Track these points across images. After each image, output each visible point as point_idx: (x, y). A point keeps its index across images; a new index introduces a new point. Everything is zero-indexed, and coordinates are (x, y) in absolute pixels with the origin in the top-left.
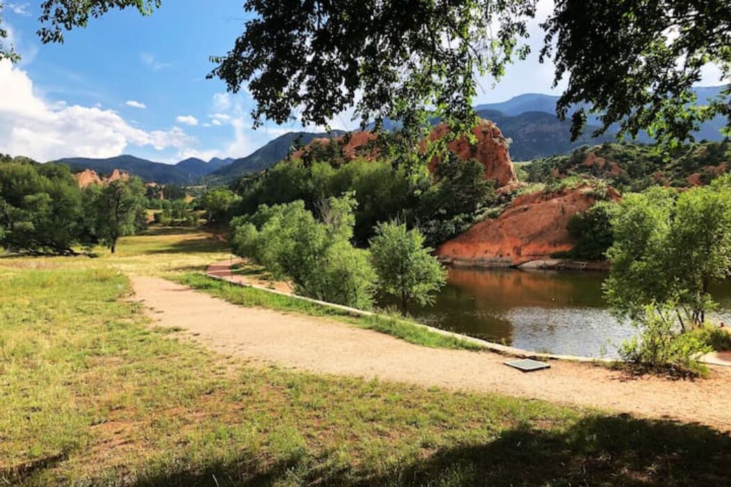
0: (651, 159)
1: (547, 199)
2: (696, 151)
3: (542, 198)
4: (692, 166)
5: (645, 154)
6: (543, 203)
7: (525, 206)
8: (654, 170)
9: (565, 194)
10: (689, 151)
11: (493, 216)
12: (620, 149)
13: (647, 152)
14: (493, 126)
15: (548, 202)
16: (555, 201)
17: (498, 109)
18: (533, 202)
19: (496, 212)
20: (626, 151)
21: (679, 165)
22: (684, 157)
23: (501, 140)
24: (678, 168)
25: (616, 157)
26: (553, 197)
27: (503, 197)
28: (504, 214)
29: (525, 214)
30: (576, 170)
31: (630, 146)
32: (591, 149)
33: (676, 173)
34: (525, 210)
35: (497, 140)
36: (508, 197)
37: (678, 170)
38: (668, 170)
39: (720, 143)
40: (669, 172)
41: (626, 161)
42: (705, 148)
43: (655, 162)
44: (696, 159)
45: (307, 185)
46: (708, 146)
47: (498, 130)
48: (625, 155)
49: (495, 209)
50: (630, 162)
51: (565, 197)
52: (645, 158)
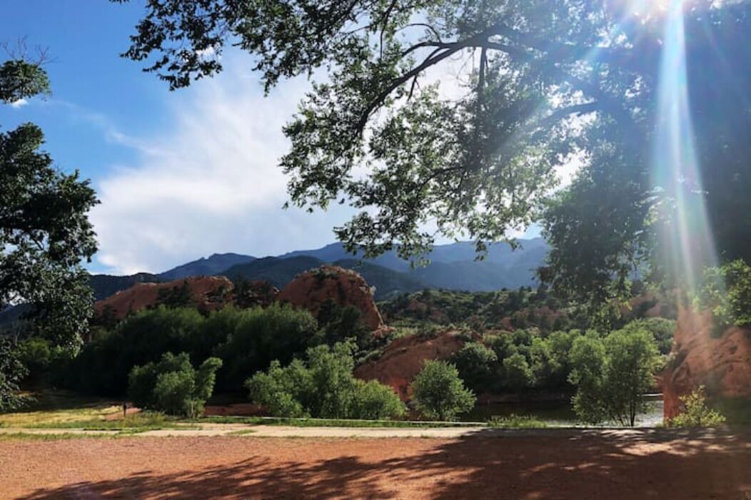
0: (465, 304)
1: (422, 342)
2: (501, 298)
3: (417, 341)
4: (500, 311)
5: (459, 300)
6: (418, 345)
7: (404, 348)
8: (469, 315)
9: (436, 337)
10: (495, 298)
11: (375, 358)
12: (438, 295)
13: (461, 299)
14: (358, 276)
15: (423, 344)
16: (429, 343)
17: (313, 255)
18: (409, 344)
19: (377, 355)
20: (443, 297)
21: (489, 310)
22: (491, 303)
23: (367, 288)
24: (489, 313)
25: (436, 303)
26: (427, 339)
27: (378, 341)
28: (386, 355)
29: (405, 355)
30: (401, 314)
31: (445, 293)
32: (413, 295)
33: (488, 317)
34: (404, 351)
35: (363, 289)
36: (384, 341)
37: (489, 315)
38: (480, 314)
39: (518, 291)
40: (482, 317)
41: (445, 306)
42: (507, 295)
43: (469, 307)
44: (502, 305)
45: (177, 332)
46: (510, 294)
47: (363, 279)
48: (443, 301)
49: (376, 352)
50: (448, 307)
51: (437, 340)
52: (460, 303)
